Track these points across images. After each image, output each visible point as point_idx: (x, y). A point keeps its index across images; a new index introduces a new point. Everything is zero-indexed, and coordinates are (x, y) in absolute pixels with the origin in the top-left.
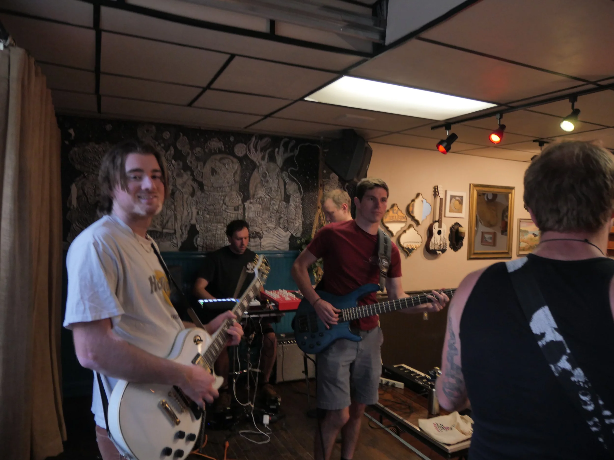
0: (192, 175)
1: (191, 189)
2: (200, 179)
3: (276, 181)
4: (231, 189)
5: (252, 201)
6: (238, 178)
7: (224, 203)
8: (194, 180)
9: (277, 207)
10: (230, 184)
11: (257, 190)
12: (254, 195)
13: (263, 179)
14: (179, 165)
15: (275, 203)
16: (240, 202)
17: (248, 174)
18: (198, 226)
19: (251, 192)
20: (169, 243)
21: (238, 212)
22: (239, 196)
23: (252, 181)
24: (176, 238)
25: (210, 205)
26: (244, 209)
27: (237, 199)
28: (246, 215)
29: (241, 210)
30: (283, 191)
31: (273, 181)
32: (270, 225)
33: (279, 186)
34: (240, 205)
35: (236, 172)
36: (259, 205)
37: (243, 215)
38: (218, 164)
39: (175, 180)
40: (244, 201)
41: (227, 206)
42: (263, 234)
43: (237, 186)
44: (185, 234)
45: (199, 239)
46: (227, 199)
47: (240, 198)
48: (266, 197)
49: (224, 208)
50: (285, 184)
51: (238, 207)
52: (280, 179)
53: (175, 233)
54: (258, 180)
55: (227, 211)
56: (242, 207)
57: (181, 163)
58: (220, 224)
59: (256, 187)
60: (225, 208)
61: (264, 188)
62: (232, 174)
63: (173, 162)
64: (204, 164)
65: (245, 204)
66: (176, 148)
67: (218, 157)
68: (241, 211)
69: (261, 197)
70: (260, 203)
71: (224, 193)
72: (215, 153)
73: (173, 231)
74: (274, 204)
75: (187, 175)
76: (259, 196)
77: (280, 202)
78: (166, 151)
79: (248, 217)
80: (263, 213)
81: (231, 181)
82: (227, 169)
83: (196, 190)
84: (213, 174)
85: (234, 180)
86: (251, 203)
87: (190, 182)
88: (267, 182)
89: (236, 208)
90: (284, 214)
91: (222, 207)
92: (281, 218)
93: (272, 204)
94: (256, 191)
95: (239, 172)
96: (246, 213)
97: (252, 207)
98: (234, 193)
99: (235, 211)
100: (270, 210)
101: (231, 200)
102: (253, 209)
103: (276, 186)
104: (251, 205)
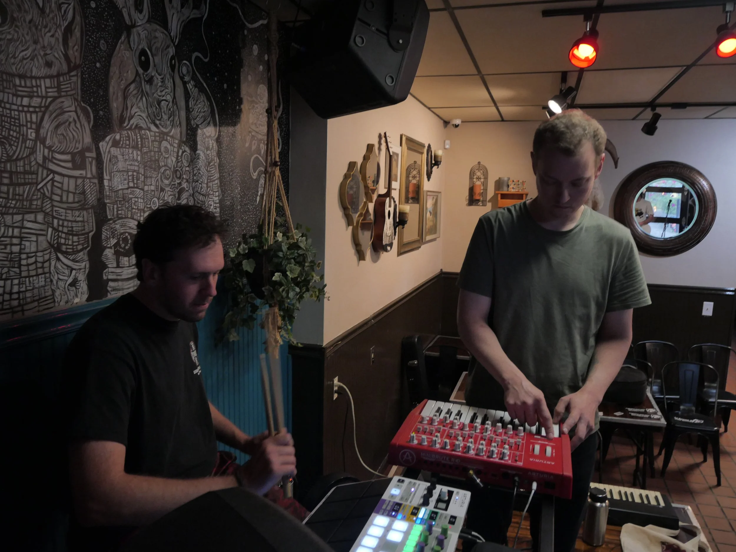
3: (169, 83)
4: (59, 90)
5: (117, 137)
6: (75, 53)
7: (40, 139)
9: (174, 160)
10: (54, 71)
11: (129, 105)
12: (122, 120)
13: (141, 71)
15: (169, 147)
16: (88, 139)
17: (103, 45)
19: (115, 106)
21: (83, 172)
23: (114, 70)
26: (99, 161)
27: (78, 125)
28: (106, 183)
29: (91, 163)
30: (183, 114)
31: (163, 81)
33: (175, 101)
34: (89, 150)
35: (70, 30)
36: (135, 152)
37: (96, 181)
41: (50, 148)
43: (75, 79)
46: (46, 124)
47: (86, 124)
48: (150, 130)
49: (40, 160)
50: (187, 96)
51: (82, 153)
52: (177, 78)
54: (131, 76)
55: (51, 166)
56: (94, 155)
58: (31, 217)
59: (125, 98)
60: (45, 158)
61: (144, 99)
62: (59, 34)
65: (103, 145)
68: (91, 169)
69: (139, 128)
70: (135, 147)
71: (36, 101)
74: (166, 149)
76: (133, 122)
77: (179, 146)
79: (111, 189)
80: (146, 177)
85: (67, 58)
86: (116, 144)
88: (150, 81)
89: (78, 159)
91: (33, 151)
93: (163, 149)
94: (125, 107)
95: (77, 33)
96: (106, 177)
97: (120, 157)
98: (68, 103)
99: (75, 167)
100: (160, 167)
101: (61, 130)
102: (121, 165)
103: (169, 98)
104: (115, 151)
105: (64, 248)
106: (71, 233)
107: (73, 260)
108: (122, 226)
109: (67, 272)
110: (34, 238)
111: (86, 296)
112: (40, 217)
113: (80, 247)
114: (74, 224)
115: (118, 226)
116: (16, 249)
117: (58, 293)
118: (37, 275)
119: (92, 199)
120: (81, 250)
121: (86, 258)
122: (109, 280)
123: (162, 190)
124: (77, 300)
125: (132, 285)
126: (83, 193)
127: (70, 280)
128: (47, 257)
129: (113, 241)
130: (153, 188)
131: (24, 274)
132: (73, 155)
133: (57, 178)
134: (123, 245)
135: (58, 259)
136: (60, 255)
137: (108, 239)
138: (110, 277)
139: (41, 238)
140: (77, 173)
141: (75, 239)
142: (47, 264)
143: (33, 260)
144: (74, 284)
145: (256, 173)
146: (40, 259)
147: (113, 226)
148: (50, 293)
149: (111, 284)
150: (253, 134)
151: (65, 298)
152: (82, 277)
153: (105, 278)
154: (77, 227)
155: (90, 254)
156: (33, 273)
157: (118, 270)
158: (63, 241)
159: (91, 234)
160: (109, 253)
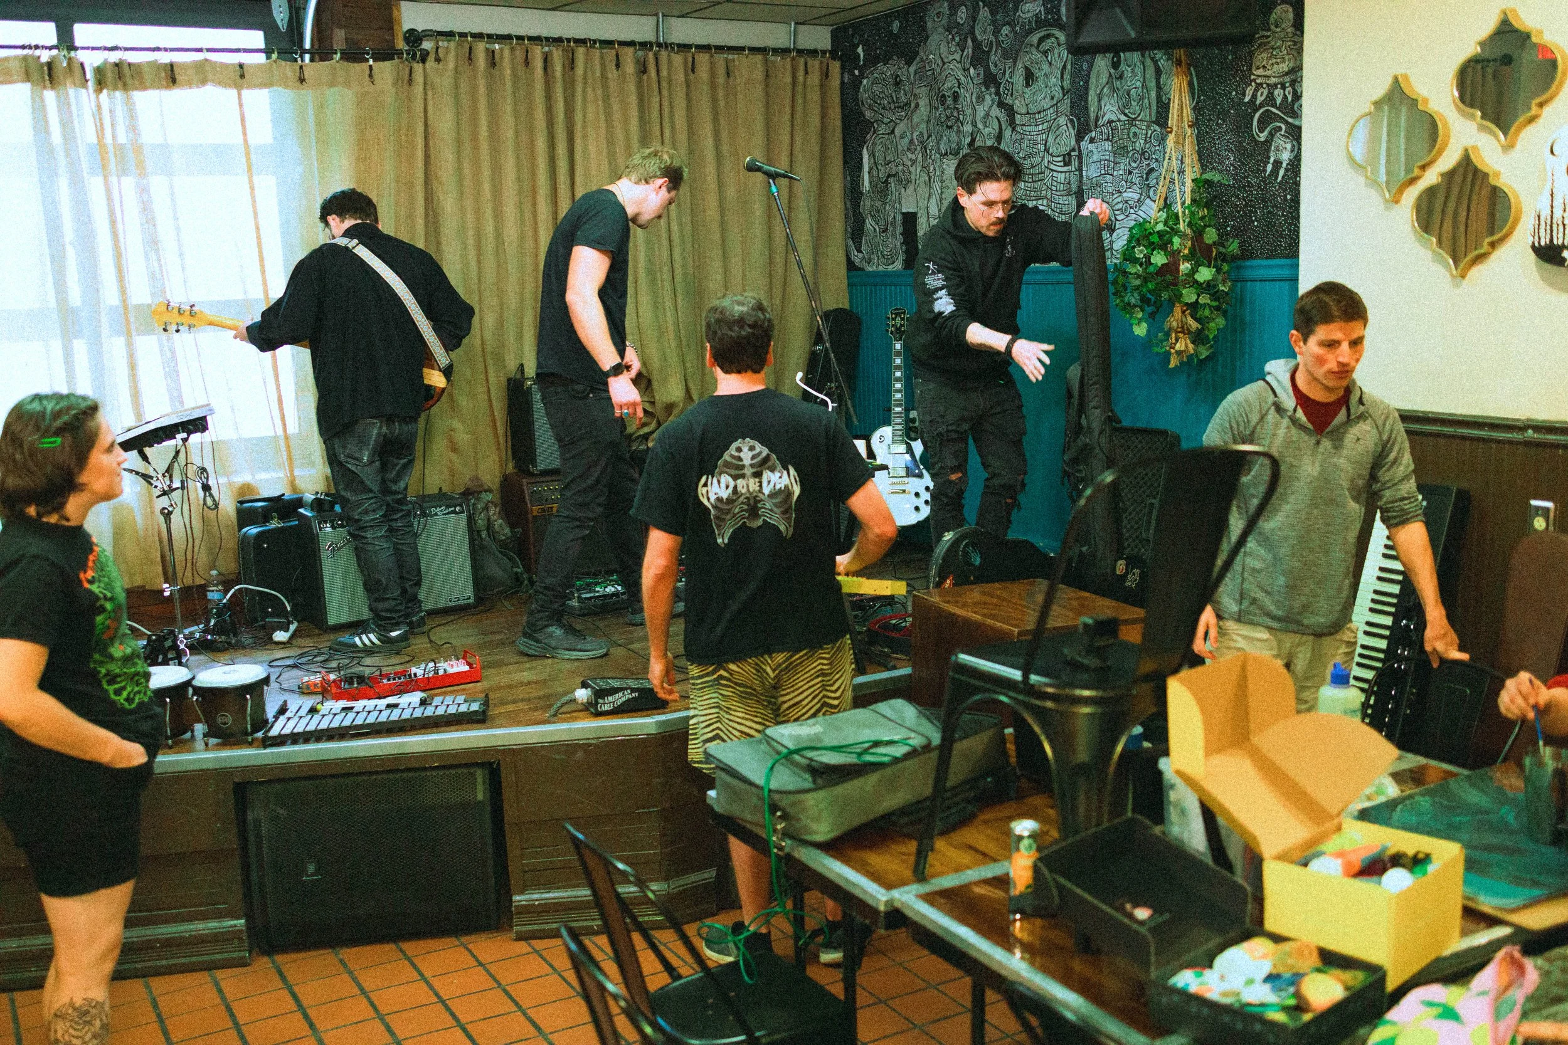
0: (998, 93)
1: (997, 127)
2: (1009, 101)
3: (1139, 71)
4: (1057, 113)
5: (1093, 134)
6: (1067, 84)
7: (1047, 150)
8: (1001, 104)
9: (1142, 142)
10: (1055, 101)
13: (1112, 71)
14: (978, 74)
15: (1137, 131)
16: (1073, 143)
17: (1085, 65)
19: (1093, 109)
22: (1071, 129)
23: (1093, 80)
25: (1024, 159)
26: (1080, 157)
27: (1068, 134)
28: (1084, 173)
30: (1153, 94)
31: (1133, 71)
32: (1128, 195)
33: (1144, 85)
34: (1073, 150)
35: (1064, 67)
38: (1037, 56)
39: (974, 109)
40: (1079, 138)
41: (1051, 155)
43: (1067, 101)
46: (1050, 139)
47: (1073, 132)
48: (1119, 120)
49: (1046, 162)
50: (1158, 72)
51: (1069, 154)
52: (1148, 62)
54: (1105, 80)
55: (1052, 167)
56: (1077, 153)
57: (981, 71)
59: (1099, 101)
61: (1115, 95)
63: (972, 70)
64: (1015, 63)
65: (1083, 144)
66: (974, 40)
67: (1035, 38)
68: (1075, 164)
69: (1110, 122)
70: (1108, 139)
71: (1045, 126)
72: (1030, 31)
74: (1135, 134)
75: (990, 94)
76: (1106, 118)
77: (1148, 127)
78: (963, 51)
79: (1087, 178)
80: (1115, 164)
81: (1058, 94)
82: (1050, 64)
83: (1004, 127)
84: (1028, 85)
85: (1062, 88)
86: (1092, 141)
87: (996, 111)
88: (1121, 77)
90: (1157, 160)
91: (1043, 158)
92: (1152, 170)
93: (1131, 135)
94: (1100, 107)
95: (1069, 67)
96: (1084, 168)
97: (1095, 151)
98: (1062, 120)
99: (1065, 165)
100: (1128, 153)
101: (1058, 140)
102: (1095, 158)
103: (1139, 84)
104: (1091, 147)
112: (1045, 202)
119: (1074, 188)
123: (1130, 173)
126: (1069, 183)
130: (1121, 172)
132: (1064, 156)
133: (1055, 174)
140: (1065, 169)
145: (1266, 133)
150: (1258, 81)
154: (1065, 208)
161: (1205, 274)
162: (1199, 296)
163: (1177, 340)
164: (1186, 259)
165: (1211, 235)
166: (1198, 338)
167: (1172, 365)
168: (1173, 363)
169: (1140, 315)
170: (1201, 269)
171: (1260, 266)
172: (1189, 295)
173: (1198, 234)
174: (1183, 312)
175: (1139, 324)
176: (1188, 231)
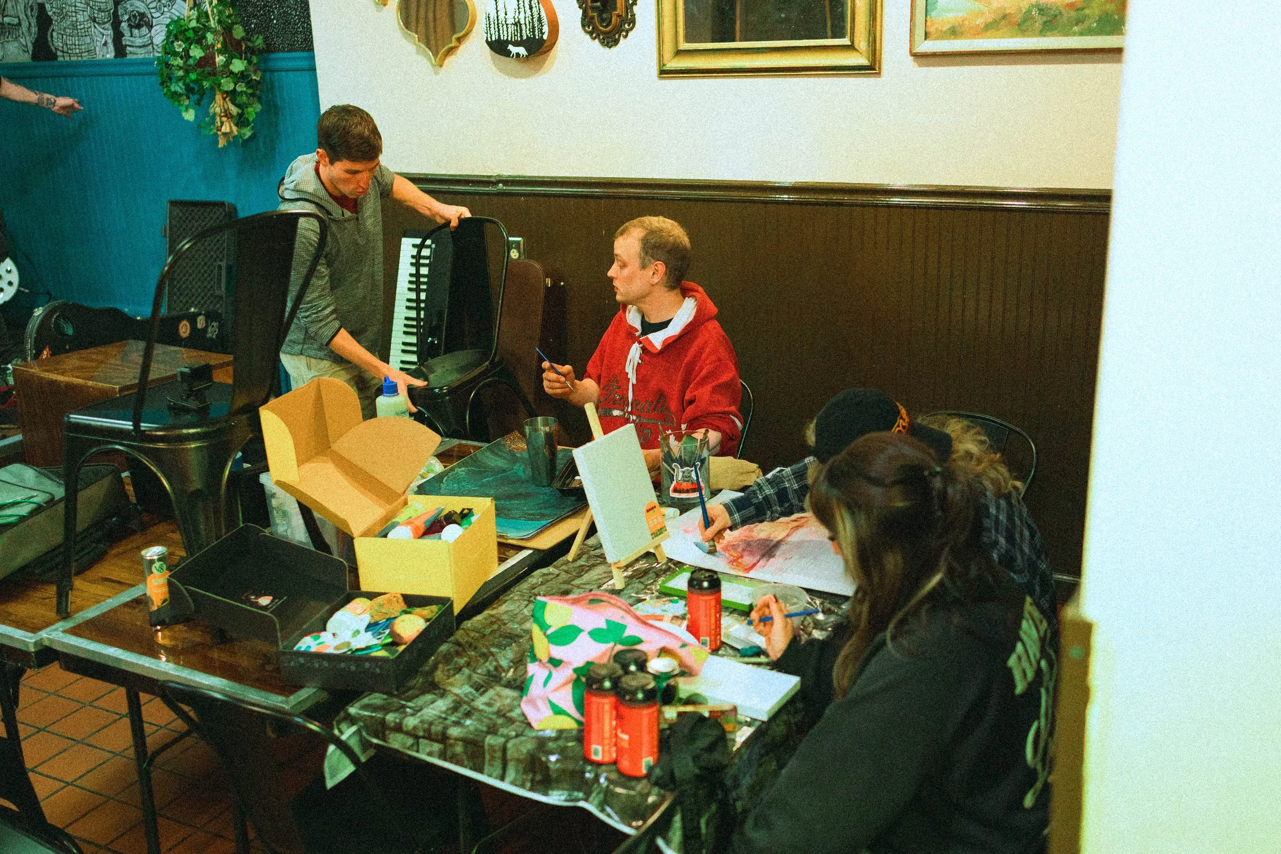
18: (48, 6)
20: (16, 44)
24: (23, 33)
42: (152, 17)
44: (33, 25)
45: (55, 34)
53: (19, 24)
73: (16, 21)
105: (97, 19)
106: (100, 10)
107: (103, 28)
108: (131, 5)
109: (101, 36)
110: (81, 13)
111: (113, 54)
113: (106, 20)
114: (101, 4)
115: (128, 6)
116: (74, 19)
117: (97, 49)
118: (86, 36)
120: (107, 22)
121: (110, 27)
122: (126, 46)
124: (108, 56)
125: (143, 52)
127: (103, 42)
128: (89, 25)
129: (126, 17)
131: (80, 34)
134: (133, 20)
135: (95, 27)
136: (96, 25)
137: (122, 15)
138: (128, 43)
139: (85, 13)
141: (103, 14)
142: (89, 30)
143: (82, 26)
144: (105, 44)
146: (86, 26)
147: (125, 5)
148: (93, 48)
149: (128, 48)
151: (101, 53)
152: (110, 41)
153: (124, 43)
154: (103, 6)
155: (112, 24)
156: (84, 34)
157: (132, 39)
158: (96, 15)
159: (112, 11)
160: (124, 25)
161: (238, 66)
162: (236, 85)
163: (222, 123)
164: (220, 52)
165: (239, 32)
166: (241, 121)
167: (220, 146)
168: (222, 143)
169: (187, 102)
170: (235, 61)
171: (283, 59)
172: (228, 84)
173: (227, 30)
174: (224, 99)
175: (187, 110)
176: (219, 28)
